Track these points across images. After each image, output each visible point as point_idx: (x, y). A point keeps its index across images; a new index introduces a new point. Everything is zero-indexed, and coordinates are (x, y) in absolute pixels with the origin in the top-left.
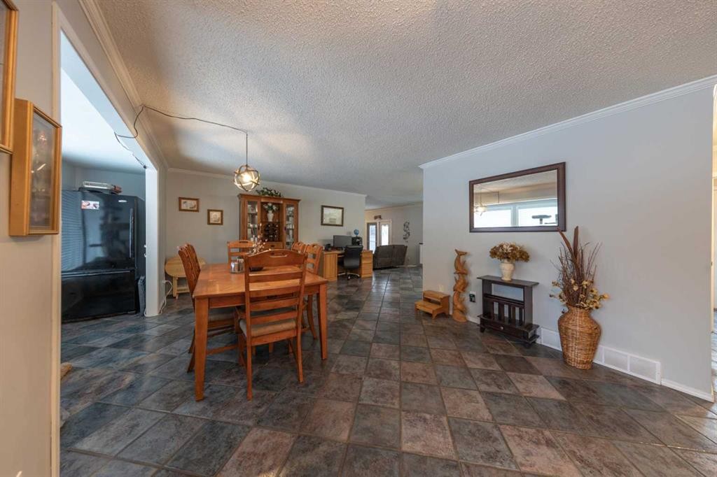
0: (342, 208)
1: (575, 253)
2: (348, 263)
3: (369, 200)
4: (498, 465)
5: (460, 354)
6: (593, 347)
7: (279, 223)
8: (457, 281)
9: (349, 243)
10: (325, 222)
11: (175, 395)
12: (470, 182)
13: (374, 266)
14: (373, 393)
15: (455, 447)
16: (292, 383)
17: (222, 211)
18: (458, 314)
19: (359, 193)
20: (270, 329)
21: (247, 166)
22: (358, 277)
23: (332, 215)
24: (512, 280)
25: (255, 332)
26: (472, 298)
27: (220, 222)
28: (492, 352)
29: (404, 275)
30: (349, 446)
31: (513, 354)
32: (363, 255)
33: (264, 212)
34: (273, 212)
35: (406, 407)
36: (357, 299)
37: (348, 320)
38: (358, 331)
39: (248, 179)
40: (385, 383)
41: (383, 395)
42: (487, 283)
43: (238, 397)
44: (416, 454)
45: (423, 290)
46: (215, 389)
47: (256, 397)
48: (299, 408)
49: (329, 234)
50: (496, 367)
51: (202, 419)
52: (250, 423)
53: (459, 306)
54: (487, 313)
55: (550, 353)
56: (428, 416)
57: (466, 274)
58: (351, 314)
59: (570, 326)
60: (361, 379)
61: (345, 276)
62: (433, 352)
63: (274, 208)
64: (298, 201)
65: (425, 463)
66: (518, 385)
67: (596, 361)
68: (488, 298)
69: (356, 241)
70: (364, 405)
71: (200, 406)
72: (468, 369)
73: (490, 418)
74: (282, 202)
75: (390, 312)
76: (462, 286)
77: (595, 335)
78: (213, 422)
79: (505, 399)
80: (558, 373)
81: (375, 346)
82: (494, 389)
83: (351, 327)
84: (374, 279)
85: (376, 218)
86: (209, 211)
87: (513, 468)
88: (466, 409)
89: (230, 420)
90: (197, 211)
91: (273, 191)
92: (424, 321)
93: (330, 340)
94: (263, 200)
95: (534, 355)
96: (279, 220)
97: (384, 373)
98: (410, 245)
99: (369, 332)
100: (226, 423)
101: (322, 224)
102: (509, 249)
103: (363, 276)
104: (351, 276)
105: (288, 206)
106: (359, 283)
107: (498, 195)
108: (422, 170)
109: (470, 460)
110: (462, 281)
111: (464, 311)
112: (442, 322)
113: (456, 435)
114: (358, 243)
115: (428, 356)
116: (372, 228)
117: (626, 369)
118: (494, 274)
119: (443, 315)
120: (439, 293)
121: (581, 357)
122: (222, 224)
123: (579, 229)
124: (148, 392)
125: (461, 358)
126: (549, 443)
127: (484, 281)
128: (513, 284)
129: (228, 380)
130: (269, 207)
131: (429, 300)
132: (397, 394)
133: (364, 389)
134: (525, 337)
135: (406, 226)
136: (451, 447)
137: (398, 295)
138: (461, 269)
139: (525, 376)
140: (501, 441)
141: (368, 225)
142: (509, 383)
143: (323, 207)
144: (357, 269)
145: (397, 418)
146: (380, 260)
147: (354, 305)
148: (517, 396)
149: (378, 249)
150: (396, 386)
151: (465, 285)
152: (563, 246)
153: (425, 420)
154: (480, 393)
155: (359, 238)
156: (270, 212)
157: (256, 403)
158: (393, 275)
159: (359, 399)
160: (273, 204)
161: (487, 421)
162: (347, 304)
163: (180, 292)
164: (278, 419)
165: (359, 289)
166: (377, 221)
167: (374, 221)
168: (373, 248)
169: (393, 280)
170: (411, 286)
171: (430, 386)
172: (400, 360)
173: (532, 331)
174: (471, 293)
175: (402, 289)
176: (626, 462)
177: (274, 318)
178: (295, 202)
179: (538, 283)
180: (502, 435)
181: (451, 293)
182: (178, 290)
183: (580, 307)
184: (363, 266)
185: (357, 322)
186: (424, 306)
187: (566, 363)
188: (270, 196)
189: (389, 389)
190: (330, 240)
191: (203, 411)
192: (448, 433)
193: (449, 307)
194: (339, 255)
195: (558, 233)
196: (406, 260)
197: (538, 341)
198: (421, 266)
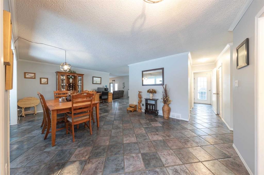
0: (101, 78)
1: (166, 91)
2: (103, 97)
3: (111, 74)
4: (146, 141)
5: (139, 120)
6: (169, 113)
7: (75, 83)
8: (139, 100)
9: (104, 90)
10: (94, 83)
11: (42, 147)
12: (142, 71)
13: (113, 98)
14: (115, 133)
15: (137, 140)
16: (88, 135)
17: (47, 79)
18: (139, 110)
19: (107, 72)
20: (80, 119)
21: (66, 63)
22: (107, 102)
23: (97, 80)
24: (153, 99)
25: (75, 120)
26: (143, 105)
27: (46, 83)
28: (147, 118)
29: (123, 100)
30: (109, 145)
31: (152, 118)
32: (109, 94)
33: (68, 79)
34: (72, 79)
35: (124, 134)
36: (107, 109)
37: (105, 116)
38: (109, 118)
39: (66, 68)
40: (119, 130)
41: (118, 133)
42: (147, 100)
43: (69, 142)
44: (127, 143)
45: (130, 104)
46: (58, 142)
47: (76, 141)
48: (92, 141)
49: (96, 87)
50: (148, 122)
51: (57, 150)
52: (76, 147)
53: (139, 108)
54: (147, 108)
55: (161, 117)
56: (130, 135)
57: (141, 98)
58: (106, 114)
59: (164, 109)
60: (111, 130)
61: (103, 102)
62: (132, 121)
63: (73, 77)
64: (83, 75)
65: (129, 144)
66: (152, 125)
67: (170, 117)
68: (147, 104)
69: (106, 89)
70: (113, 136)
71: (54, 147)
72: (141, 123)
73: (145, 132)
74: (76, 75)
75: (119, 112)
76: (140, 102)
77: (169, 110)
78: (62, 150)
79: (149, 128)
80: (162, 121)
81: (115, 122)
82: (147, 126)
83: (106, 117)
84: (113, 102)
85: (113, 81)
86: (41, 79)
87: (149, 140)
88: (140, 132)
89: (68, 148)
90: (35, 78)
91: (72, 71)
92: (129, 113)
93: (100, 122)
94: (67, 74)
95: (157, 117)
96: (75, 82)
97: (118, 128)
98: (125, 90)
99: (113, 118)
100: (67, 149)
101: (93, 83)
102: (152, 90)
103: (109, 102)
104: (104, 102)
105: (79, 77)
106: (107, 104)
107: (151, 74)
108: (129, 66)
109: (140, 141)
110: (140, 100)
111: (141, 109)
112: (135, 113)
113: (137, 137)
114: (107, 90)
115: (130, 122)
116: (112, 85)
117: (175, 117)
118: (148, 97)
119: (135, 111)
120: (134, 104)
121: (167, 116)
122: (47, 84)
123: (167, 85)
124: (28, 148)
125: (139, 121)
126: (157, 135)
127: (146, 99)
128: (152, 100)
129: (63, 139)
130: (70, 77)
131: (131, 107)
132: (122, 132)
133: (112, 133)
134: (155, 113)
135: (124, 83)
136: (136, 140)
137: (121, 107)
138: (140, 97)
139: (154, 122)
140: (147, 136)
141: (110, 83)
142: (151, 124)
143: (93, 77)
144: (107, 99)
145: (122, 137)
146: (115, 96)
147: (107, 111)
148: (152, 127)
149: (114, 92)
150: (121, 130)
151: (141, 101)
152: (163, 89)
153: (129, 136)
154: (143, 128)
155: (107, 88)
156: (71, 79)
157: (77, 142)
158: (120, 100)
159: (111, 135)
160: (72, 76)
161: (145, 133)
162: (104, 111)
163: (25, 114)
164: (85, 145)
165: (108, 106)
166: (113, 82)
167: (112, 82)
168: (112, 91)
169: (120, 102)
170: (126, 104)
171: (131, 128)
172: (123, 124)
173: (157, 111)
174: (143, 103)
175: (123, 105)
176: (171, 134)
177: (82, 115)
178: (82, 75)
179: (158, 99)
180: (147, 135)
181: (137, 104)
182: (25, 113)
183: (166, 104)
184: (109, 98)
185: (108, 116)
186: (129, 109)
187: (164, 118)
188: (71, 73)
189: (120, 131)
190: (96, 89)
191: (56, 148)
192: (135, 137)
193: (137, 108)
194: (100, 94)
195: (162, 86)
196: (124, 95)
197: (159, 114)
198: (129, 97)
